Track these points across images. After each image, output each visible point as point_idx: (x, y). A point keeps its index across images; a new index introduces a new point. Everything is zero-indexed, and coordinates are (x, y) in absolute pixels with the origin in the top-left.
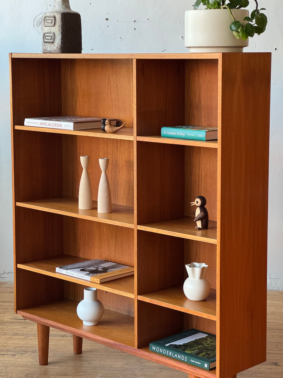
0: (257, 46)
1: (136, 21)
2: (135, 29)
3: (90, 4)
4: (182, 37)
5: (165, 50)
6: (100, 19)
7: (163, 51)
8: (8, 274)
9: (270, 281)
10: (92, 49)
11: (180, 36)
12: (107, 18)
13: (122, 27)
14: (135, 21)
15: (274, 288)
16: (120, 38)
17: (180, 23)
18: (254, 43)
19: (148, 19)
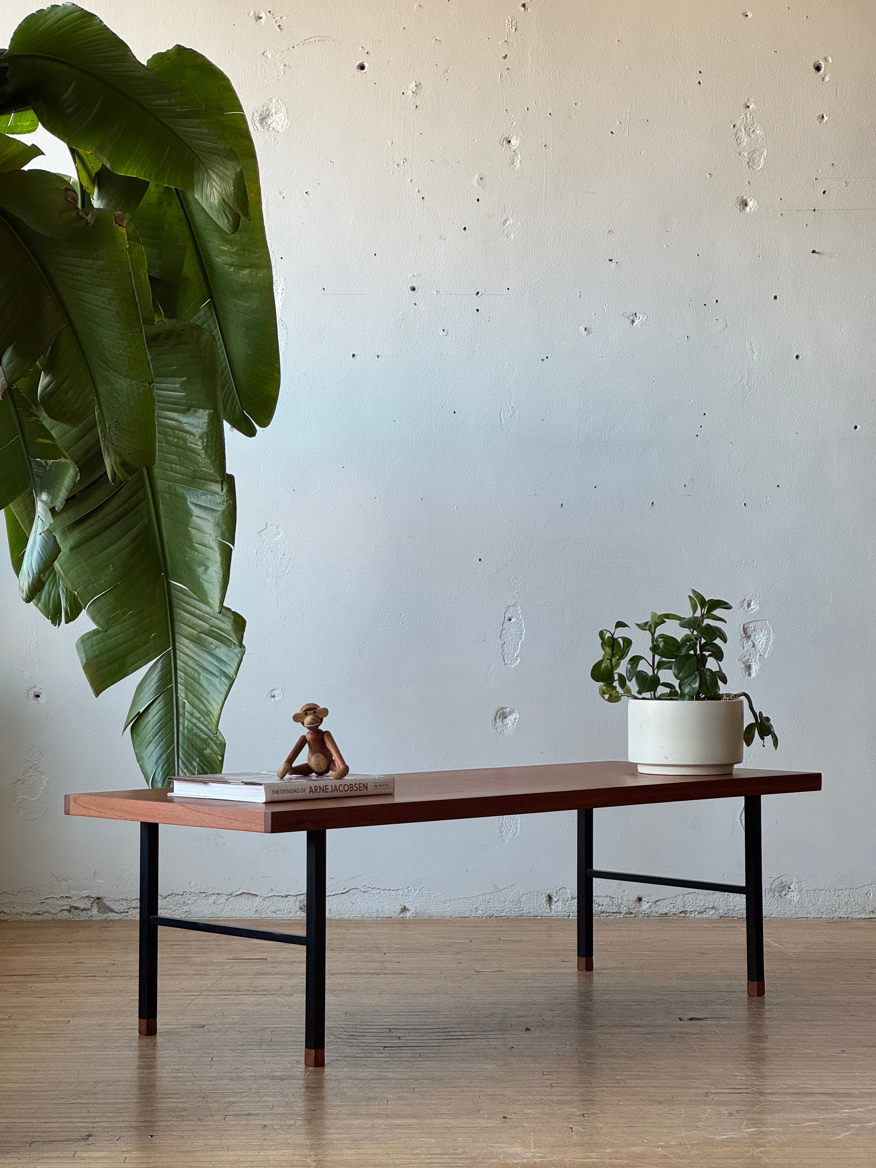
0: (754, 349)
1: (480, 294)
2: (478, 310)
3: (375, 254)
4: (586, 329)
5: (547, 357)
6: (397, 288)
7: (543, 360)
8: (166, 898)
9: (799, 896)
10: (378, 356)
11: (581, 327)
12: (414, 285)
13: (449, 306)
14: (478, 293)
15: (810, 913)
16: (443, 330)
17: (582, 297)
18: (748, 343)
19: (508, 289)
